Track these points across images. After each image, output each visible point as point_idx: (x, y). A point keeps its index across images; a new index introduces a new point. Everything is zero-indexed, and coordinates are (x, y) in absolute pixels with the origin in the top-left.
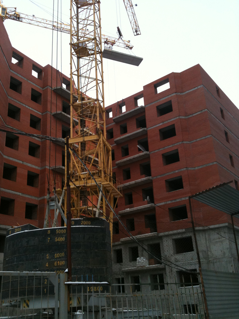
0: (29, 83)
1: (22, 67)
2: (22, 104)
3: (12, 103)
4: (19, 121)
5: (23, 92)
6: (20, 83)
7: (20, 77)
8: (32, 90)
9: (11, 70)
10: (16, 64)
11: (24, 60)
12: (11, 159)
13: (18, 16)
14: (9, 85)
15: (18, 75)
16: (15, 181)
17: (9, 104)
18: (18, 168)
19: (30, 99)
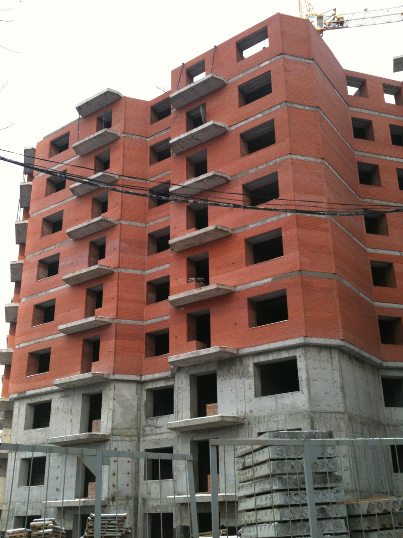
0: (383, 117)
1: (366, 96)
2: (378, 157)
3: (364, 161)
4: (380, 185)
5: (376, 135)
6: (369, 124)
7: (366, 112)
8: (391, 126)
9: (350, 108)
10: (356, 94)
11: (368, 83)
12: (380, 252)
13: (340, 21)
14: (352, 132)
15: (364, 111)
16: (395, 287)
17: (359, 163)
18: (395, 265)
19: (391, 143)
